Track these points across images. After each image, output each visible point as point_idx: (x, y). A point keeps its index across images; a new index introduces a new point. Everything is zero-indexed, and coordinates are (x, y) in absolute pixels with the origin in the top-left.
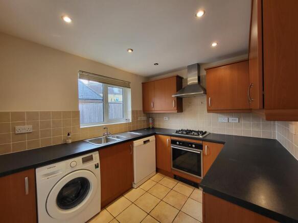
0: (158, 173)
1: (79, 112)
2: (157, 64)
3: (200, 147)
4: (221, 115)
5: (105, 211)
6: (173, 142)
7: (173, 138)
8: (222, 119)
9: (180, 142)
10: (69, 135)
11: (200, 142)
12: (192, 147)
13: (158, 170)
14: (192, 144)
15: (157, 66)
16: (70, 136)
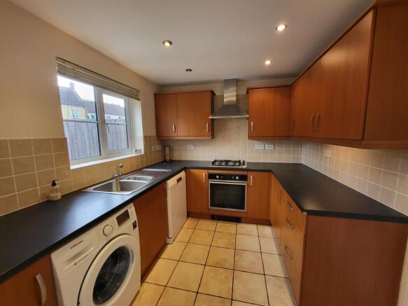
0: (190, 218)
1: (66, 138)
2: (191, 70)
3: (244, 178)
4: (257, 142)
5: (145, 285)
6: (211, 176)
7: (210, 171)
8: (258, 146)
9: (220, 175)
10: (54, 184)
11: (245, 173)
12: (235, 179)
13: (190, 215)
14: (235, 176)
15: (189, 72)
16: (57, 186)
